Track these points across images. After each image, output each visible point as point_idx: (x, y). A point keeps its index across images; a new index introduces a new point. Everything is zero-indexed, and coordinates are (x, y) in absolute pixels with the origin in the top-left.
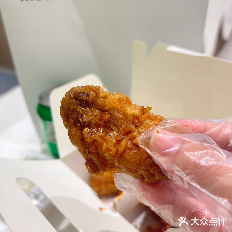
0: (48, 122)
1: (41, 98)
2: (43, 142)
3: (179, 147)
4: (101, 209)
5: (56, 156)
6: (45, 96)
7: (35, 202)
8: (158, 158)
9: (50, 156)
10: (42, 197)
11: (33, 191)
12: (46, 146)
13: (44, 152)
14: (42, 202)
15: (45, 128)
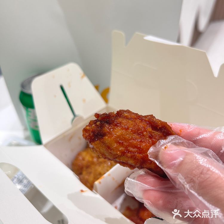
0: (30, 110)
1: (23, 86)
2: (26, 129)
3: (183, 159)
4: (82, 191)
5: (39, 142)
6: (26, 84)
7: (19, 187)
8: (166, 169)
9: (33, 143)
10: (25, 182)
11: (16, 176)
12: (29, 133)
13: (27, 138)
14: (25, 186)
15: (28, 115)
